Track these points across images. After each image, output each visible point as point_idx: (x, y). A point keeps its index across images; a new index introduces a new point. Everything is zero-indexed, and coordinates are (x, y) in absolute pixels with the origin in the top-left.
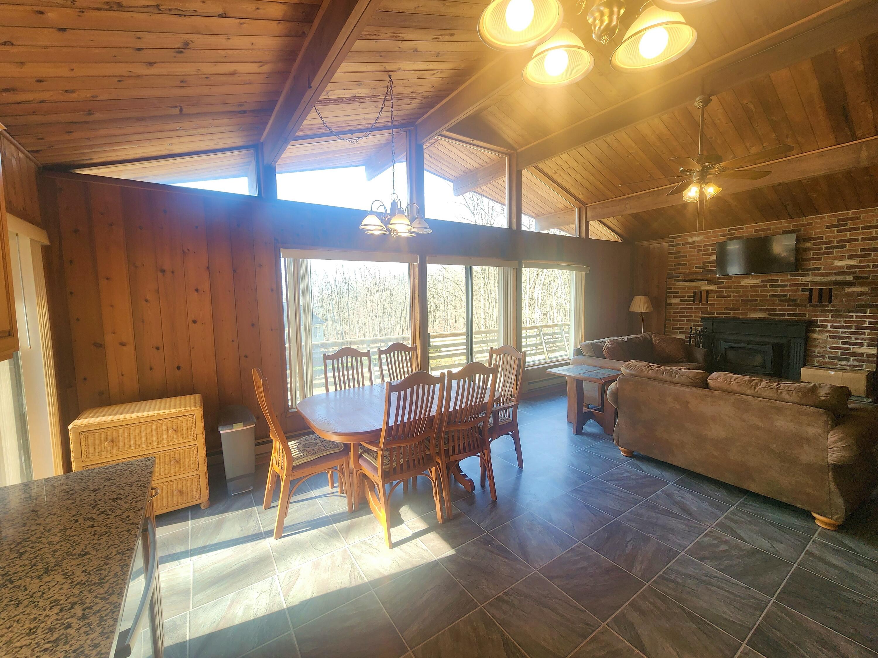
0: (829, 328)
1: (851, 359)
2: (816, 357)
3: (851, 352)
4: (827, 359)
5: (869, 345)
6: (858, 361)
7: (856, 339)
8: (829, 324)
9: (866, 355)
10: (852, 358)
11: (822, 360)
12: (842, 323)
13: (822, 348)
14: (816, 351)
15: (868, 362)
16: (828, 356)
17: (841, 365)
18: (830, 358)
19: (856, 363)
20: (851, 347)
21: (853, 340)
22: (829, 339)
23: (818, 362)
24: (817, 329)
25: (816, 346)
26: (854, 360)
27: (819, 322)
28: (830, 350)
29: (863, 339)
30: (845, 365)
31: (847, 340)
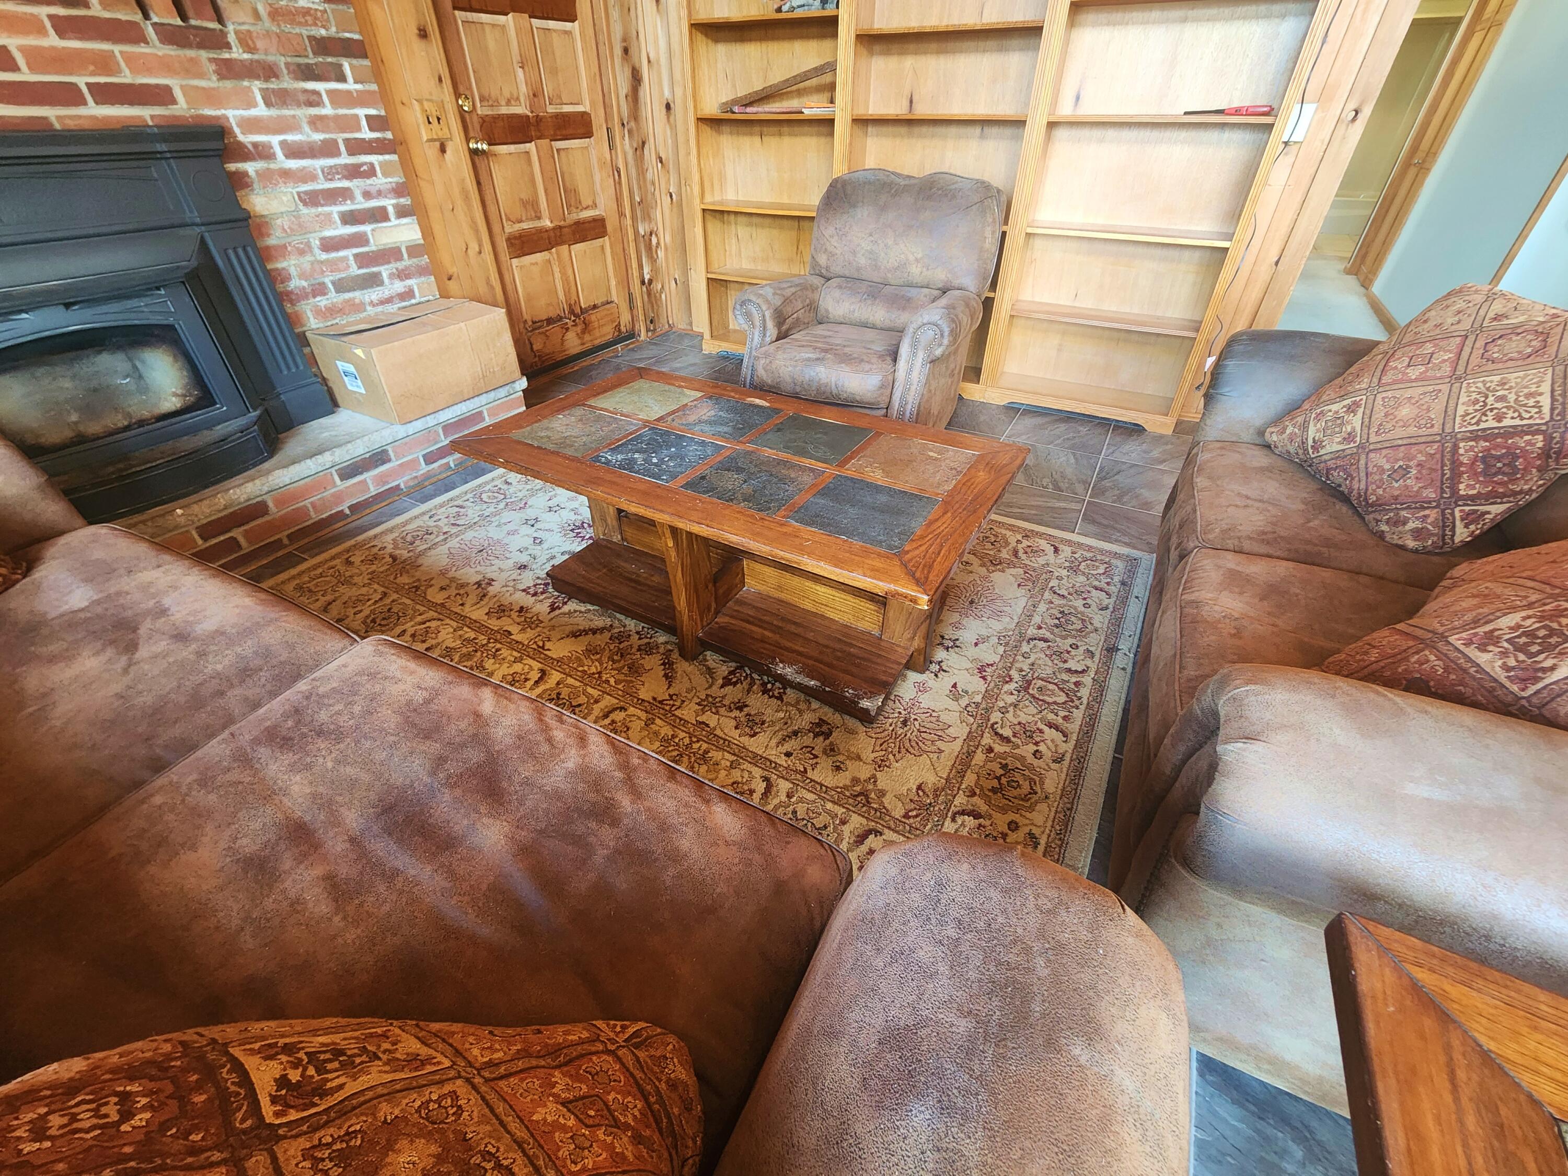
0: (283, 162)
1: (385, 275)
2: (304, 295)
3: (374, 248)
4: (333, 298)
5: (402, 213)
6: (402, 275)
7: (367, 195)
8: (275, 140)
9: (407, 248)
10: (385, 271)
11: (322, 302)
12: (307, 128)
13: (302, 253)
14: (293, 271)
15: (422, 271)
16: (333, 283)
17: (372, 303)
18: (340, 287)
19: (399, 286)
20: (367, 228)
21: (361, 204)
22: (304, 210)
23: (318, 312)
24: (250, 168)
25: (282, 250)
26: (391, 276)
27: (237, 130)
28: (324, 256)
29: (380, 194)
30: (382, 302)
31: (348, 206)
